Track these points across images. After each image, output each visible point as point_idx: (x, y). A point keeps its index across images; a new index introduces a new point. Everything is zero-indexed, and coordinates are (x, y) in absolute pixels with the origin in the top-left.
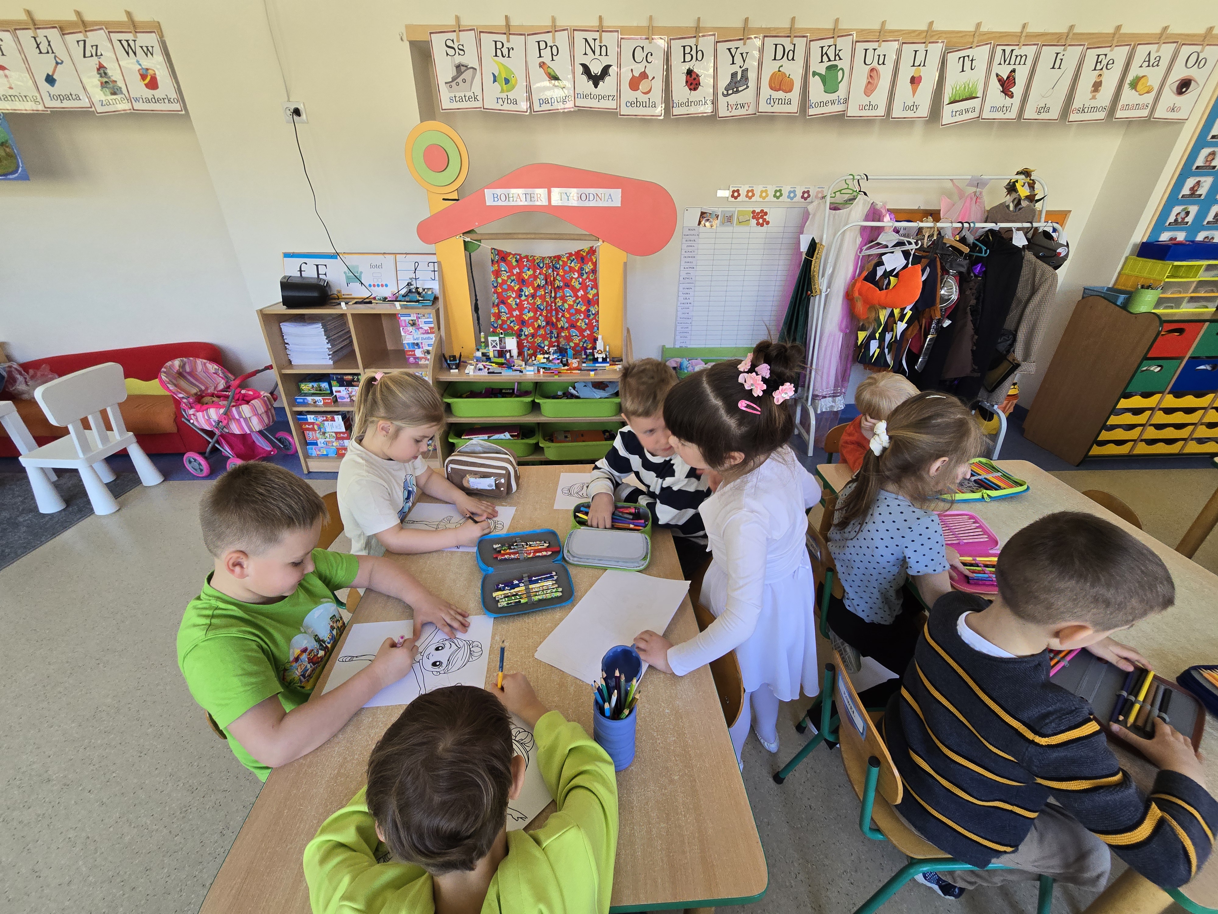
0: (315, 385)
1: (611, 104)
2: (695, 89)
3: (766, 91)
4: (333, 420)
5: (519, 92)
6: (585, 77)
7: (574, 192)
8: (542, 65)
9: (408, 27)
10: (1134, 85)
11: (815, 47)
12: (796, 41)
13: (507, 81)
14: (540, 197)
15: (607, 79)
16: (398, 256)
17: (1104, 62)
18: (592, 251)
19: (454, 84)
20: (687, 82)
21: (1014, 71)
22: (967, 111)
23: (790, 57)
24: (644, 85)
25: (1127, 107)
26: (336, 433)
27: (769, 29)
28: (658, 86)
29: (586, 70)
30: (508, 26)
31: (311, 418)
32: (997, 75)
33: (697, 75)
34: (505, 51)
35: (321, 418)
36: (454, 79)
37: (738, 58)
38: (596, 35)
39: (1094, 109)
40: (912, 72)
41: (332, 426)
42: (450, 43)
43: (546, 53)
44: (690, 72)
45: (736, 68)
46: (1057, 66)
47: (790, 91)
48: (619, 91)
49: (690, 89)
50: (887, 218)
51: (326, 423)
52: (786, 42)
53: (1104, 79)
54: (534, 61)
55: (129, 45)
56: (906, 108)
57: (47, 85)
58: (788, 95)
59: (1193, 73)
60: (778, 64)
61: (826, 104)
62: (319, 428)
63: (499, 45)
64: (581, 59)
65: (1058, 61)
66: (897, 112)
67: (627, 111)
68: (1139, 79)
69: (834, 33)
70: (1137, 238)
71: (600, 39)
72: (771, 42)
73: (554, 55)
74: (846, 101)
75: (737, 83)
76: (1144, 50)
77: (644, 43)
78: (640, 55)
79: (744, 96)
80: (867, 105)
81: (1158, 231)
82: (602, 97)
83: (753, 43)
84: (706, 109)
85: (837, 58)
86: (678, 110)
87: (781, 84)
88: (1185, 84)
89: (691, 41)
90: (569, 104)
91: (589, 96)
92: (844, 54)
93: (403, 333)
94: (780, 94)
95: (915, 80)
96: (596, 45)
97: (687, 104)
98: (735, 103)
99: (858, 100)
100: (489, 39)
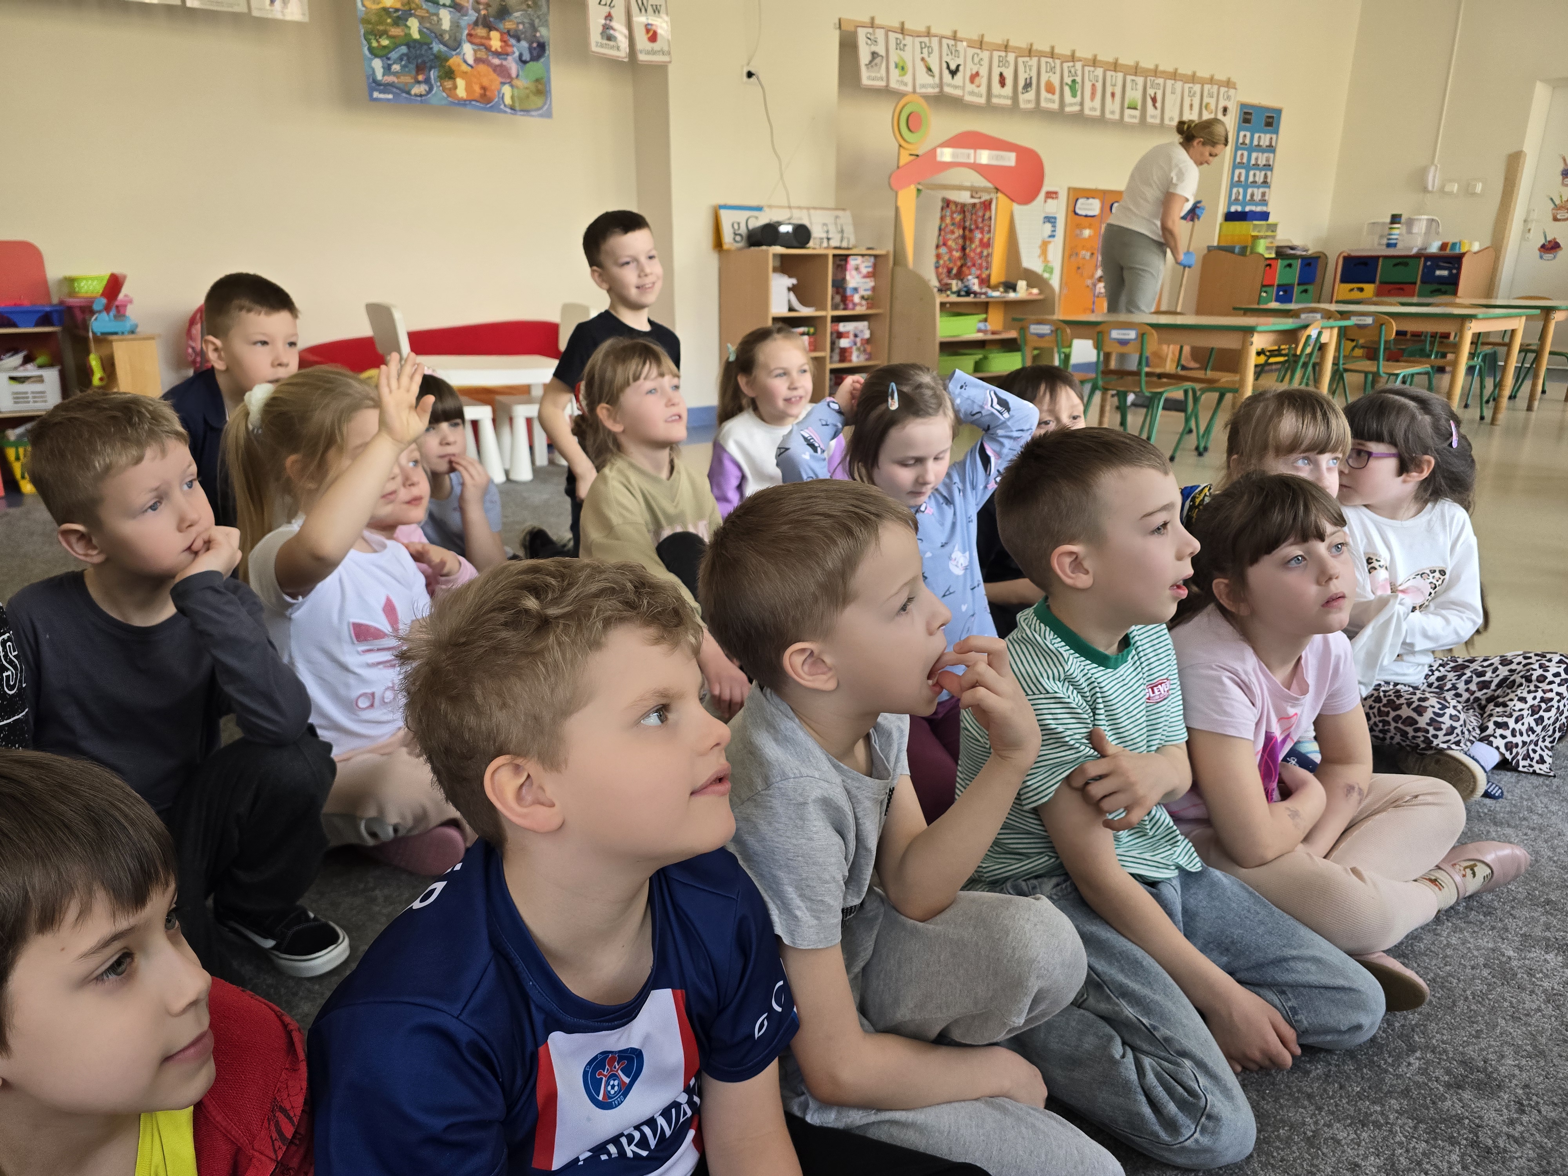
1: (959, 92)
2: (1004, 87)
3: (1044, 94)
5: (908, 78)
6: (947, 71)
8: (923, 59)
9: (839, 19)
11: (1065, 66)
12: (1056, 61)
13: (903, 68)
14: (969, 156)
15: (958, 73)
17: (1192, 93)
18: (991, 201)
19: (869, 67)
20: (999, 81)
21: (1156, 93)
22: (1136, 117)
23: (1054, 72)
24: (977, 80)
27: (1042, 52)
28: (984, 81)
29: (948, 67)
30: (903, 28)
32: (1150, 95)
33: (1005, 77)
34: (902, 46)
36: (871, 62)
37: (1027, 69)
38: (953, 42)
40: (1111, 88)
42: (868, 36)
43: (925, 51)
44: (1001, 75)
45: (1027, 76)
46: (1173, 93)
47: (1055, 94)
48: (964, 83)
49: (1001, 87)
52: (1051, 61)
53: (1192, 104)
54: (918, 57)
56: (1110, 112)
58: (1054, 97)
59: (1227, 103)
60: (1048, 75)
61: (1073, 105)
63: (898, 42)
64: (945, 58)
65: (1174, 89)
66: (1106, 115)
67: (968, 98)
68: (1207, 105)
69: (1073, 58)
70: (1222, 210)
71: (956, 45)
72: (1043, 60)
73: (929, 53)
74: (1082, 104)
75: (1028, 85)
76: (1207, 87)
77: (979, 51)
78: (976, 60)
79: (1031, 95)
80: (1092, 108)
81: (1230, 204)
82: (955, 87)
83: (1035, 59)
84: (1009, 102)
85: (1076, 75)
86: (995, 100)
87: (1050, 89)
88: (1225, 110)
89: (1003, 54)
90: (937, 90)
91: (949, 85)
92: (1079, 73)
93: (848, 277)
94: (1050, 96)
95: (1113, 95)
96: (953, 49)
97: (999, 96)
98: (1027, 99)
99: (1088, 104)
100: (892, 36)
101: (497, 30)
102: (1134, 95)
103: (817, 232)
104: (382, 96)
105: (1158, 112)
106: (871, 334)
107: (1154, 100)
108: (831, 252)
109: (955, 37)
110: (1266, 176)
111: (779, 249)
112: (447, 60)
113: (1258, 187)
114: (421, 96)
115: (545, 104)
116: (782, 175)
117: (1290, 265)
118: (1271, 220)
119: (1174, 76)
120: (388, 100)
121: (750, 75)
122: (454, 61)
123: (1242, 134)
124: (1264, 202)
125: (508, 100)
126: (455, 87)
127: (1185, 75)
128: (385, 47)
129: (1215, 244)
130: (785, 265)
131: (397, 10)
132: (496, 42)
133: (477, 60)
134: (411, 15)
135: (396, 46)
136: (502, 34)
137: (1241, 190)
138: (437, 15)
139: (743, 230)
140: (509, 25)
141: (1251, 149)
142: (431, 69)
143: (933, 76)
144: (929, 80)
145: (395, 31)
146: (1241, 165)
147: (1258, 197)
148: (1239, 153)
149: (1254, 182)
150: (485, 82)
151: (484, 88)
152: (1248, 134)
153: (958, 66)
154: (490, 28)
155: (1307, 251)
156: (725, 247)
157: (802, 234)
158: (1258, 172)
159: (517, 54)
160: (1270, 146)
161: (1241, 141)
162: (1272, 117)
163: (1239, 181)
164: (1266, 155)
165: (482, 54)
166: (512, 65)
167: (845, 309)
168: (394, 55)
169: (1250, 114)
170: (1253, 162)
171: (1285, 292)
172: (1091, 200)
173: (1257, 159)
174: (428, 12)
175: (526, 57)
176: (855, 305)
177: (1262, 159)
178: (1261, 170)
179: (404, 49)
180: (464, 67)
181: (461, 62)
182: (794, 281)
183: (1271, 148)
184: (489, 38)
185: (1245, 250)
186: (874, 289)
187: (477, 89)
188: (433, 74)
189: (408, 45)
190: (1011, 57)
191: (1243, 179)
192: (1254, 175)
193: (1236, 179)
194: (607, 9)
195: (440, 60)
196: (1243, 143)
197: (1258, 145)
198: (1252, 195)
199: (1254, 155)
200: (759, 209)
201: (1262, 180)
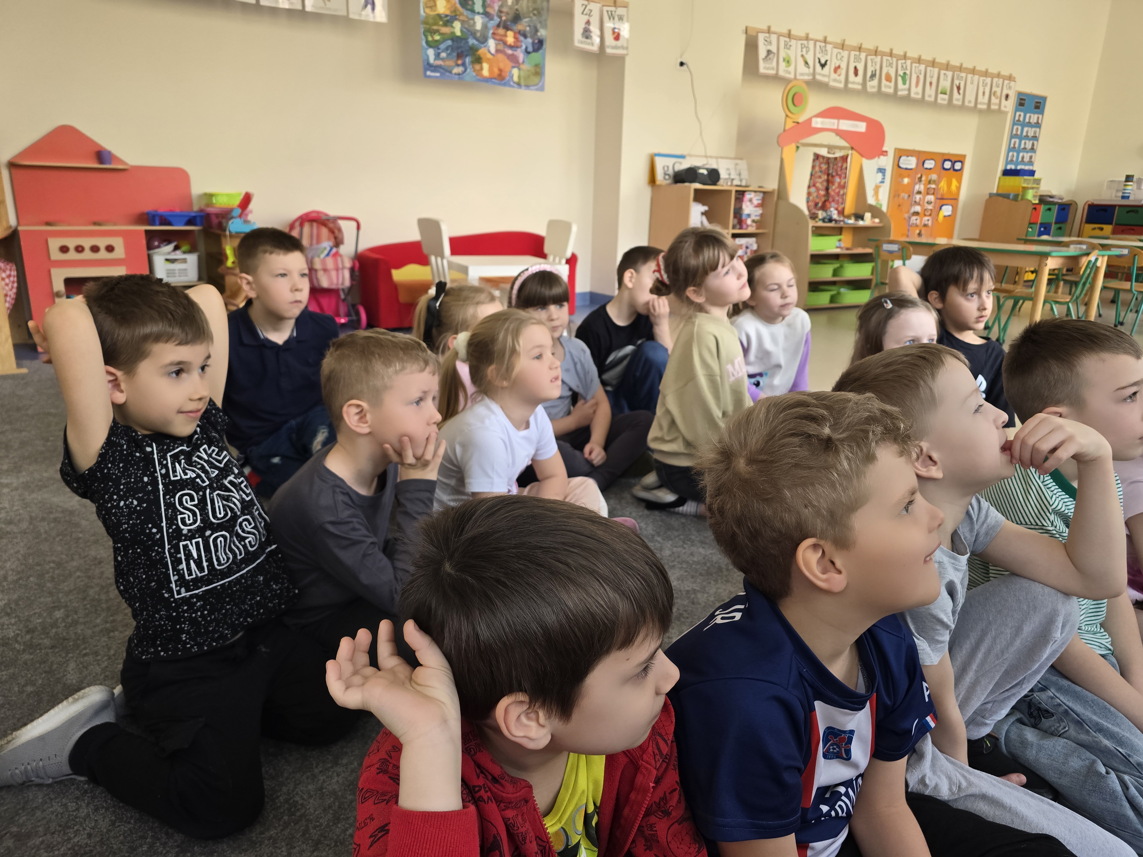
1: (826, 79)
2: (857, 76)
3: (884, 82)
5: (792, 69)
6: (818, 64)
8: (802, 56)
9: (746, 28)
10: (994, 95)
11: (899, 63)
12: (893, 59)
13: (788, 62)
14: (835, 124)
17: (985, 83)
18: (847, 156)
19: (765, 60)
20: (854, 72)
21: (960, 83)
22: (945, 100)
23: (891, 66)
24: (839, 71)
25: (993, 104)
27: (885, 52)
28: (843, 72)
29: (820, 62)
30: (790, 34)
32: (955, 85)
33: (858, 70)
34: (788, 46)
36: (766, 57)
38: (824, 45)
39: (984, 104)
40: (929, 79)
42: (765, 39)
43: (804, 50)
44: (856, 68)
46: (972, 83)
47: (891, 82)
48: (830, 73)
49: (855, 76)
52: (890, 59)
53: (985, 90)
54: (799, 54)
55: (612, 14)
56: (928, 96)
58: (891, 84)
59: (1008, 92)
60: (887, 69)
61: (903, 90)
63: (786, 43)
64: (818, 55)
65: (972, 81)
66: (925, 98)
67: (832, 84)
68: (995, 92)
69: (905, 57)
70: (1001, 168)
71: (825, 47)
72: (885, 58)
73: (807, 52)
74: (909, 90)
75: (873, 76)
76: (995, 80)
77: (841, 51)
78: (839, 57)
79: (875, 82)
80: (916, 92)
81: (1007, 163)
82: (824, 75)
83: (879, 57)
84: (859, 87)
85: (906, 69)
86: (850, 86)
87: (888, 79)
88: (1007, 96)
89: (857, 53)
90: (811, 77)
91: (820, 74)
92: (909, 68)
93: (744, 207)
94: (888, 83)
95: (931, 84)
96: (824, 49)
97: (853, 83)
98: (872, 85)
99: (913, 89)
100: (782, 40)
101: (511, 30)
102: (945, 84)
103: (723, 175)
104: (433, 74)
105: (961, 97)
106: (758, 247)
107: (959, 88)
108: (734, 189)
109: (825, 41)
110: (1033, 145)
111: (698, 186)
112: (477, 50)
113: (1027, 152)
114: (459, 74)
115: (540, 81)
116: (701, 134)
117: (1049, 209)
118: (1037, 176)
119: (973, 71)
120: (437, 77)
121: (682, 64)
122: (482, 51)
123: (1018, 114)
124: (1031, 163)
125: (516, 79)
126: (482, 69)
127: (981, 71)
128: (437, 41)
129: (995, 191)
130: (700, 196)
131: (447, 16)
132: (510, 38)
133: (497, 51)
134: (456, 19)
135: (444, 40)
136: (515, 33)
137: (1015, 154)
138: (473, 19)
139: (671, 172)
140: (520, 27)
141: (1024, 125)
142: (467, 56)
143: (809, 68)
144: (805, 70)
145: (445, 30)
146: (1016, 136)
147: (1026, 159)
148: (1015, 127)
149: (1025, 148)
150: (502, 66)
151: (500, 70)
152: (1022, 114)
153: (826, 61)
154: (507, 28)
155: (1062, 199)
156: (658, 183)
157: (714, 176)
158: (1027, 142)
159: (524, 47)
160: (1038, 123)
161: (1017, 118)
162: (1040, 103)
163: (1014, 147)
164: (1034, 129)
165: (501, 47)
166: (520, 55)
167: (741, 228)
168: (442, 46)
169: (1024, 100)
170: (1024, 134)
171: (1045, 228)
172: (910, 158)
173: (1027, 132)
174: (467, 17)
175: (530, 49)
176: (748, 226)
177: (1031, 132)
178: (1030, 140)
179: (449, 43)
180: (489, 56)
181: (487, 51)
182: (706, 208)
183: (1038, 125)
184: (506, 36)
185: (1017, 197)
186: (762, 215)
187: (496, 71)
188: (468, 60)
189: (452, 40)
190: (863, 55)
191: (1017, 146)
192: (1025, 143)
193: (1012, 145)
194: (587, 17)
195: (473, 50)
196: (1019, 120)
197: (1029, 122)
198: (1023, 158)
199: (1026, 129)
200: (683, 157)
201: (1030, 147)
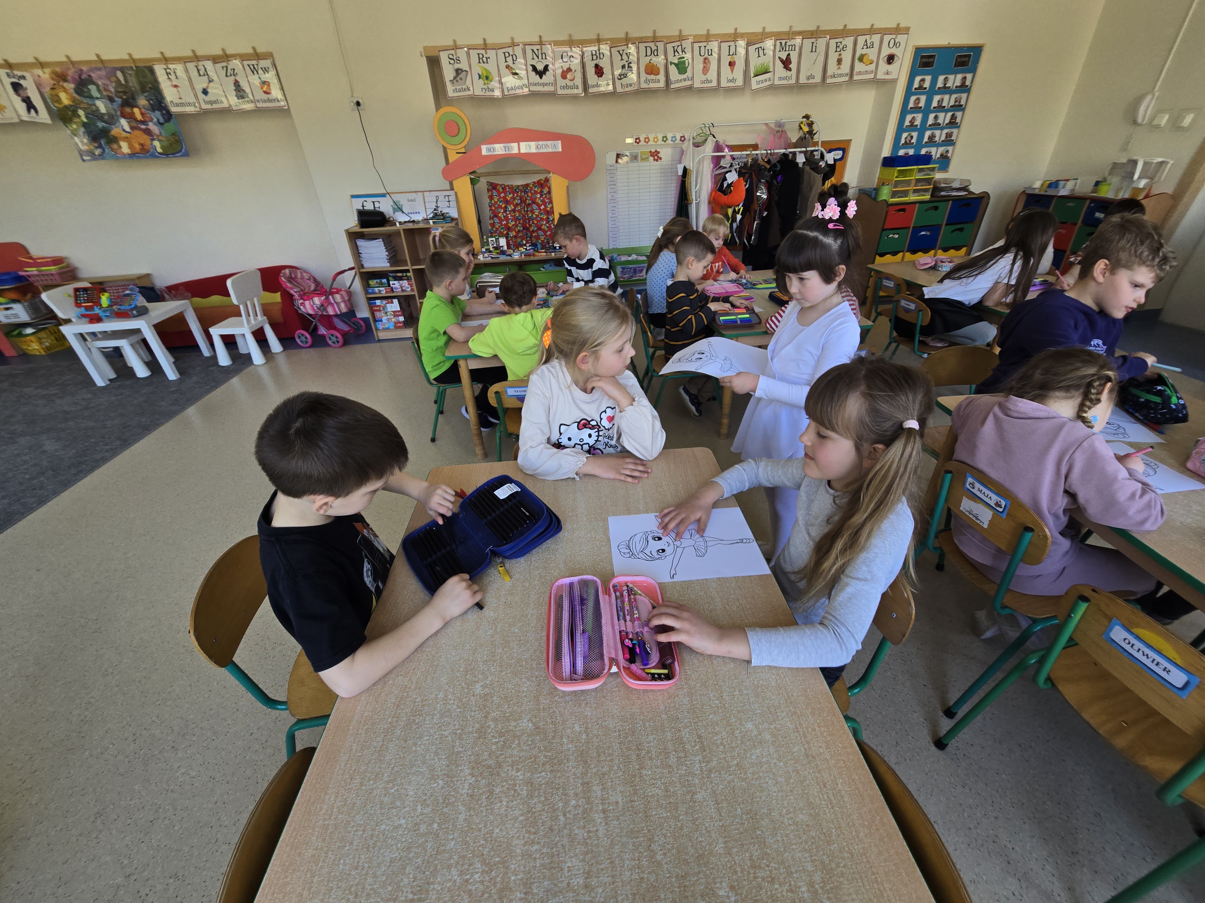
0: (378, 281)
1: (551, 88)
2: (601, 76)
3: (644, 76)
4: (392, 303)
5: (495, 84)
6: (534, 73)
7: (533, 144)
8: (508, 67)
9: (425, 48)
10: (861, 59)
11: (670, 47)
12: (658, 44)
13: (487, 78)
14: (514, 148)
15: (547, 73)
16: (426, 194)
17: (841, 47)
18: (547, 180)
19: (455, 81)
20: (596, 72)
21: (789, 55)
22: (766, 81)
23: (656, 54)
24: (569, 76)
25: (860, 73)
26: (394, 312)
27: (641, 38)
28: (578, 75)
30: (485, 44)
31: (378, 302)
32: (779, 58)
33: (602, 68)
34: (485, 59)
35: (384, 302)
37: (625, 57)
38: (538, 47)
39: (841, 75)
40: (729, 59)
41: (391, 307)
42: (451, 57)
43: (510, 60)
44: (597, 66)
45: (624, 62)
46: (814, 50)
47: (658, 74)
48: (555, 80)
49: (598, 77)
50: (726, 150)
51: (388, 305)
52: (652, 45)
53: (843, 57)
54: (503, 65)
55: (254, 68)
56: (729, 81)
57: (203, 96)
58: (658, 77)
59: (893, 51)
60: (649, 58)
61: (681, 81)
62: (384, 309)
63: (481, 56)
65: (814, 48)
66: (724, 84)
67: (562, 92)
68: (863, 57)
69: (680, 38)
70: (883, 155)
71: (541, 49)
72: (643, 45)
73: (514, 61)
76: (864, 38)
77: (567, 49)
78: (566, 57)
80: (705, 80)
81: (896, 149)
82: (544, 84)
83: (633, 47)
85: (684, 53)
86: (593, 90)
87: (653, 71)
88: (891, 58)
89: (595, 47)
90: (526, 90)
91: (537, 84)
92: (688, 50)
94: (652, 77)
95: (732, 64)
96: (539, 52)
98: (626, 84)
99: (699, 77)
100: (475, 53)
108: (401, 228)
109: (541, 42)
117: (935, 208)
119: (815, 34)
127: (835, 30)
143: (521, 79)
144: (516, 83)
149: (936, 124)
162: (968, 56)
169: (933, 57)
185: (876, 196)
190: (605, 49)
191: (918, 123)
192: (936, 117)
193: (907, 123)
198: (932, 137)
